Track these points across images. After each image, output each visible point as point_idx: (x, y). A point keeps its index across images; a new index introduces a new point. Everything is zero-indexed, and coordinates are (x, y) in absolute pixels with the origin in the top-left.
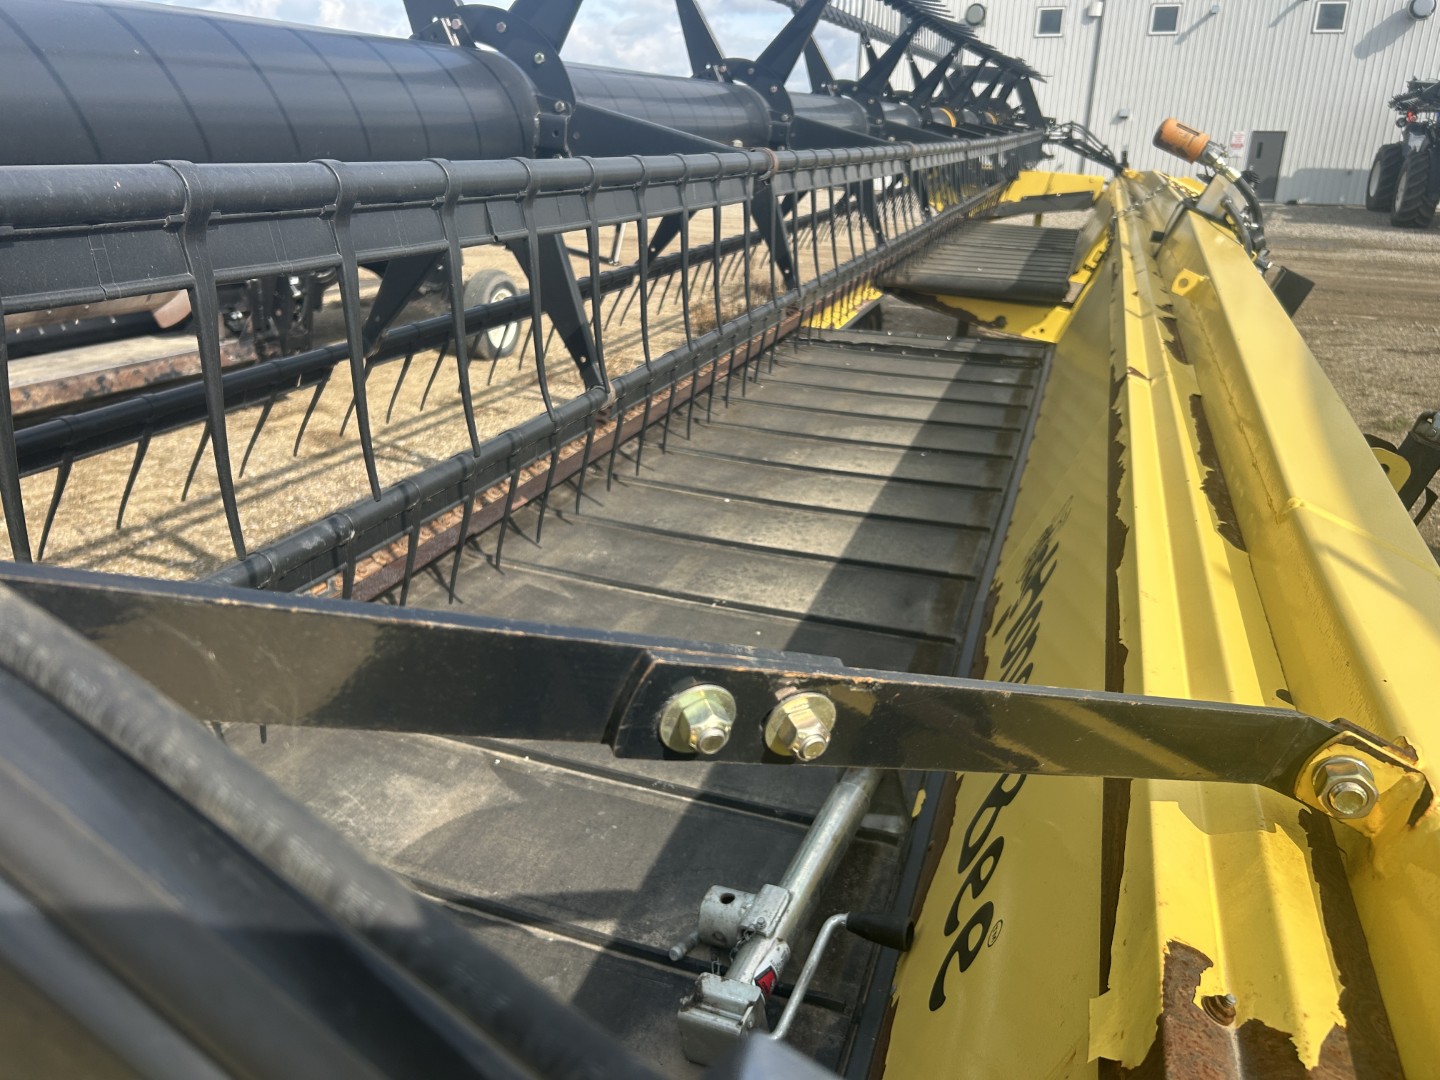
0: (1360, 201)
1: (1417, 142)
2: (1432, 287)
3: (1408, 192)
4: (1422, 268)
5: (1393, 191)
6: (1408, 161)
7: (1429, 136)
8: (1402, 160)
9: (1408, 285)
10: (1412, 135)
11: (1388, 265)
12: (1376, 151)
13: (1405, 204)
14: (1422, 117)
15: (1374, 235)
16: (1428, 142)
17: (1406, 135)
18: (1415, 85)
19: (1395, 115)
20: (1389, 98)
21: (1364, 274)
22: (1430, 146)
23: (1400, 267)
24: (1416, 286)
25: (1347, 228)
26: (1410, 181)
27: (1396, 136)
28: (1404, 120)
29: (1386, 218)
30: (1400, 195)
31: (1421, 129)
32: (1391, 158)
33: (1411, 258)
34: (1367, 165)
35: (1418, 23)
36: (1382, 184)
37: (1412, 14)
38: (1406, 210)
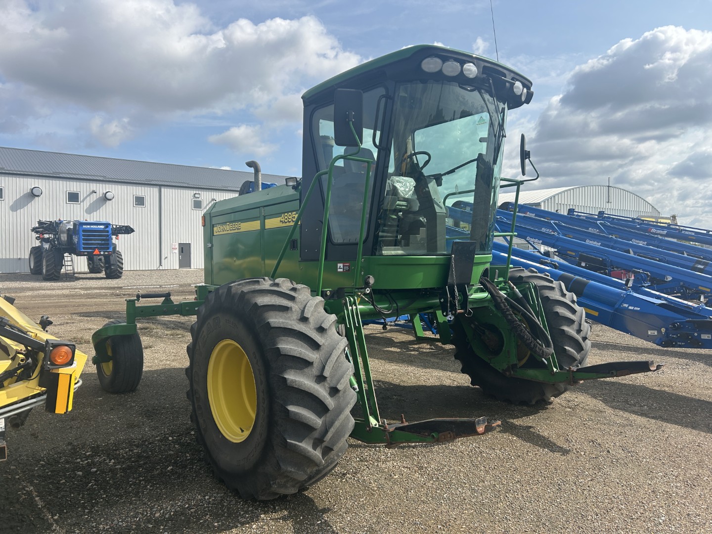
0: (28, 271)
1: (46, 246)
2: (63, 302)
3: (47, 266)
4: (58, 296)
5: (41, 265)
6: (44, 253)
7: (51, 244)
8: (42, 253)
9: (54, 303)
10: (44, 243)
11: (44, 296)
12: (30, 250)
13: (47, 271)
14: (46, 236)
15: (37, 284)
16: (51, 246)
17: (41, 242)
18: (40, 223)
19: (35, 235)
20: (30, 228)
21: (36, 300)
22: (52, 248)
23: (50, 296)
24: (57, 302)
25: (24, 283)
26: (47, 261)
27: (37, 243)
28: (39, 237)
29: (41, 277)
30: (44, 267)
31: (47, 240)
32: (36, 252)
33: (54, 292)
34: (27, 257)
36: (35, 263)
37: (32, 195)
38: (48, 274)
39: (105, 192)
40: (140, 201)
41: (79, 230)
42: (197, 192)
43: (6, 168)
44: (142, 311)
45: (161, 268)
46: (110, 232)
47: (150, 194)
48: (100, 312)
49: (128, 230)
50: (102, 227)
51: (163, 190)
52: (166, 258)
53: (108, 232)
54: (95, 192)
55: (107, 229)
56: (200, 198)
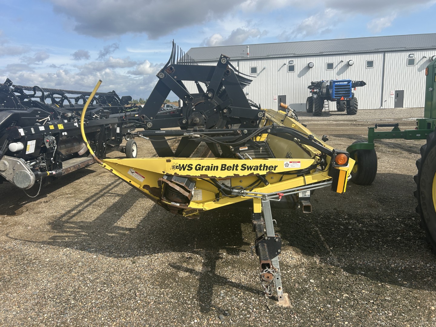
0: (305, 111)
1: (315, 96)
2: (324, 128)
3: (315, 108)
4: (321, 124)
5: (312, 107)
6: (314, 100)
7: (318, 95)
8: (313, 100)
9: (319, 128)
10: (314, 95)
11: (314, 125)
12: (307, 99)
13: (315, 111)
14: (315, 90)
15: (310, 118)
16: (318, 96)
17: (312, 94)
18: (312, 83)
19: (309, 90)
20: (307, 87)
21: (310, 127)
22: (318, 97)
23: (317, 125)
24: (321, 128)
25: (304, 117)
26: (315, 105)
27: (311, 95)
28: (311, 91)
29: (312, 114)
30: (314, 108)
31: (315, 93)
32: (310, 100)
33: (319, 122)
34: (305, 102)
35: (311, 69)
36: (309, 106)
37: (309, 67)
38: (316, 112)
39: (348, 61)
40: (370, 64)
41: (333, 86)
42: (412, 53)
43: (296, 54)
44: (378, 135)
45: (382, 108)
46: (351, 86)
47: (377, 58)
48: (345, 135)
49: (362, 84)
50: (346, 83)
51: (386, 54)
52: (386, 101)
53: (349, 86)
54: (343, 62)
55: (349, 84)
56: (414, 57)
